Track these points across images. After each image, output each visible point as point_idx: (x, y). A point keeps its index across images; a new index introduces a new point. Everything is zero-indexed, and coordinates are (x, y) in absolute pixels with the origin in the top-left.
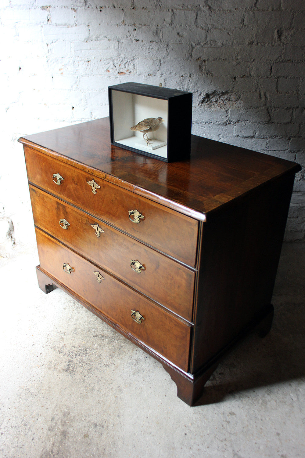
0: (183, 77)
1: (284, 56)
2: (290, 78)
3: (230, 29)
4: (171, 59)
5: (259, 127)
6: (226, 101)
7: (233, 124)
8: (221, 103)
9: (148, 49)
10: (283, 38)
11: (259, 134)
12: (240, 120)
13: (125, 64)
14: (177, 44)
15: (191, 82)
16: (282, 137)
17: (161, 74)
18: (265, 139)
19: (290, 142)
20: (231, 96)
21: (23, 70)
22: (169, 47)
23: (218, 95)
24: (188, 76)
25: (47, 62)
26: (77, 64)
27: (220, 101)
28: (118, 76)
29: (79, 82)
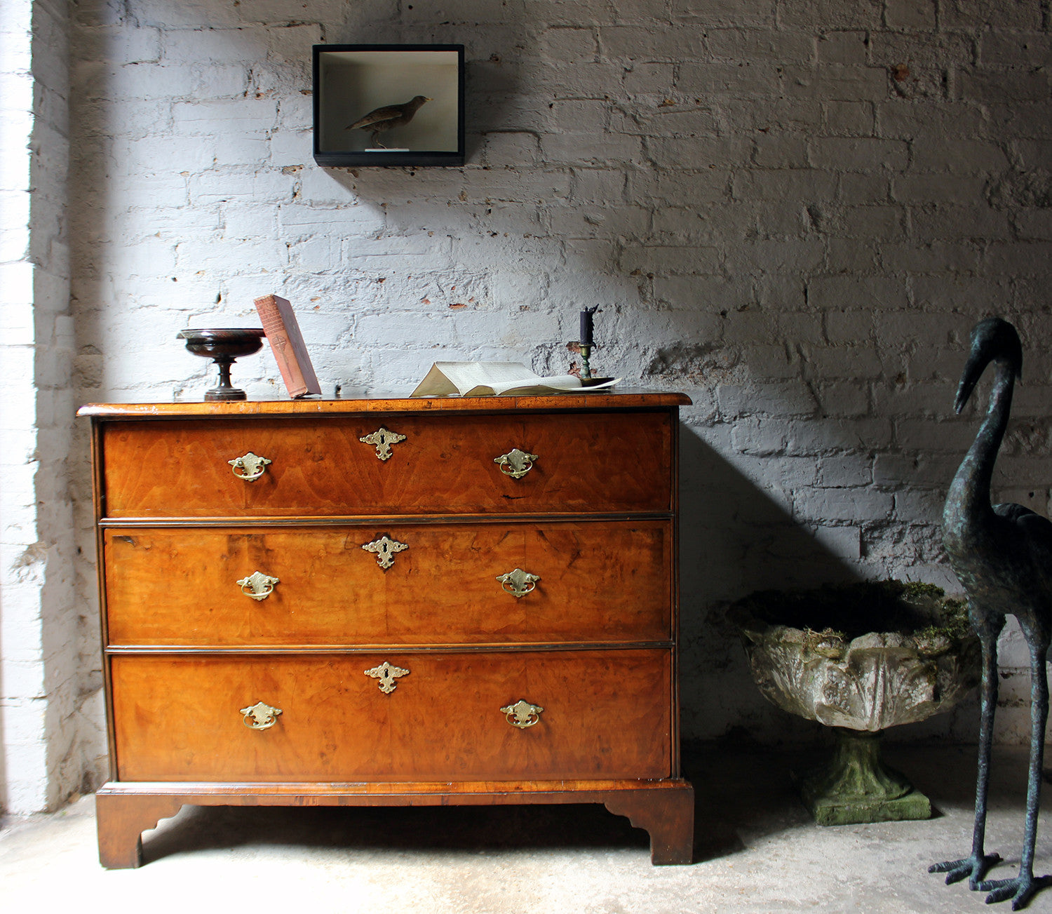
0: (602, 313)
1: (830, 262)
2: (851, 310)
3: (703, 206)
4: (571, 272)
5: (793, 427)
6: (708, 369)
7: (728, 423)
8: (694, 375)
9: (518, 252)
10: (823, 224)
11: (795, 445)
12: (746, 413)
13: (465, 286)
14: (585, 239)
15: (622, 324)
16: (854, 453)
17: (550, 307)
18: (812, 458)
19: (874, 463)
20: (719, 355)
21: (225, 302)
22: (567, 247)
23: (688, 353)
24: (614, 309)
25: (284, 282)
26: (353, 287)
27: (693, 368)
28: (449, 311)
29: (356, 327)
